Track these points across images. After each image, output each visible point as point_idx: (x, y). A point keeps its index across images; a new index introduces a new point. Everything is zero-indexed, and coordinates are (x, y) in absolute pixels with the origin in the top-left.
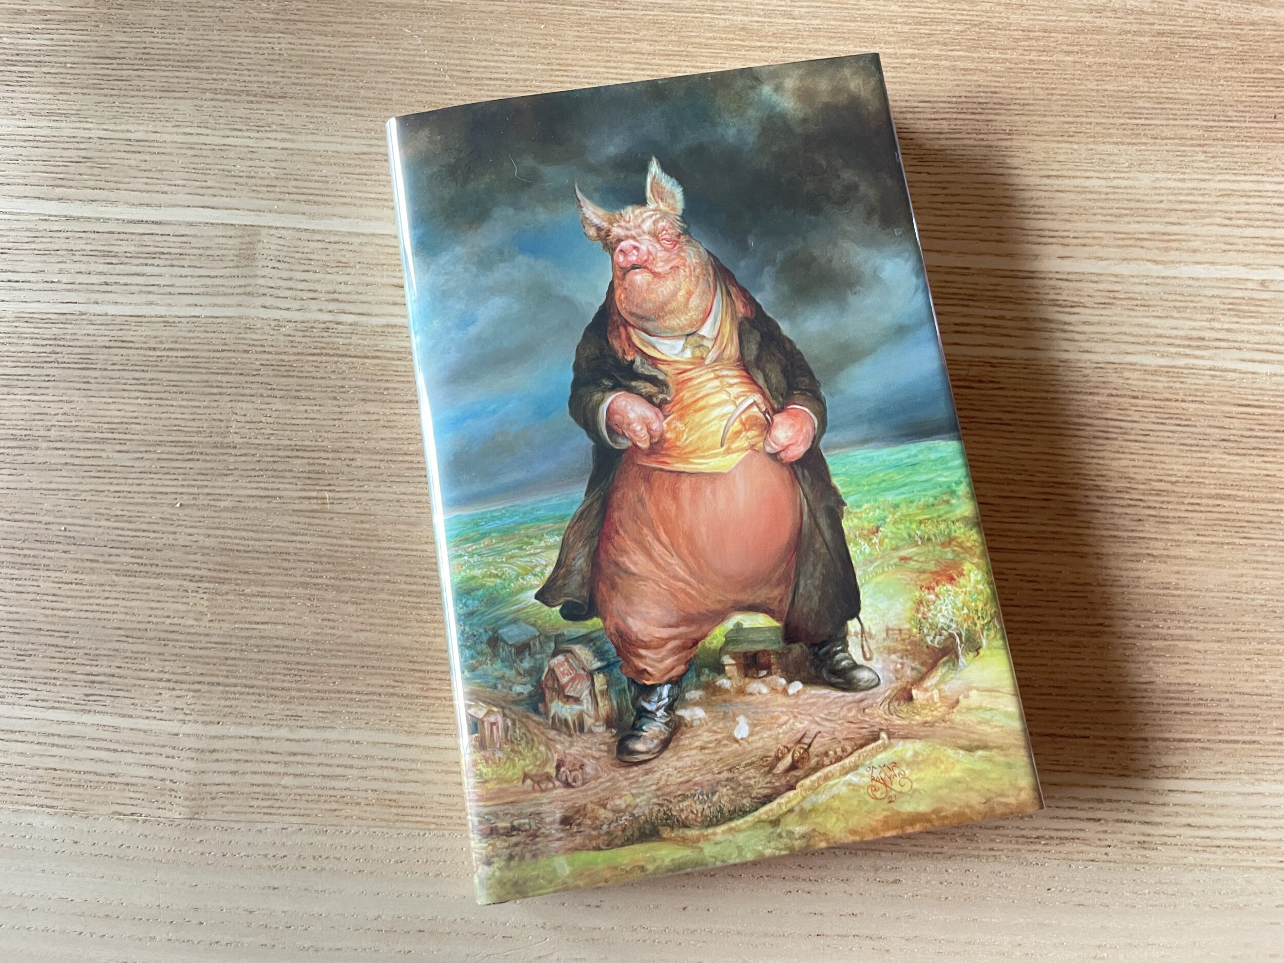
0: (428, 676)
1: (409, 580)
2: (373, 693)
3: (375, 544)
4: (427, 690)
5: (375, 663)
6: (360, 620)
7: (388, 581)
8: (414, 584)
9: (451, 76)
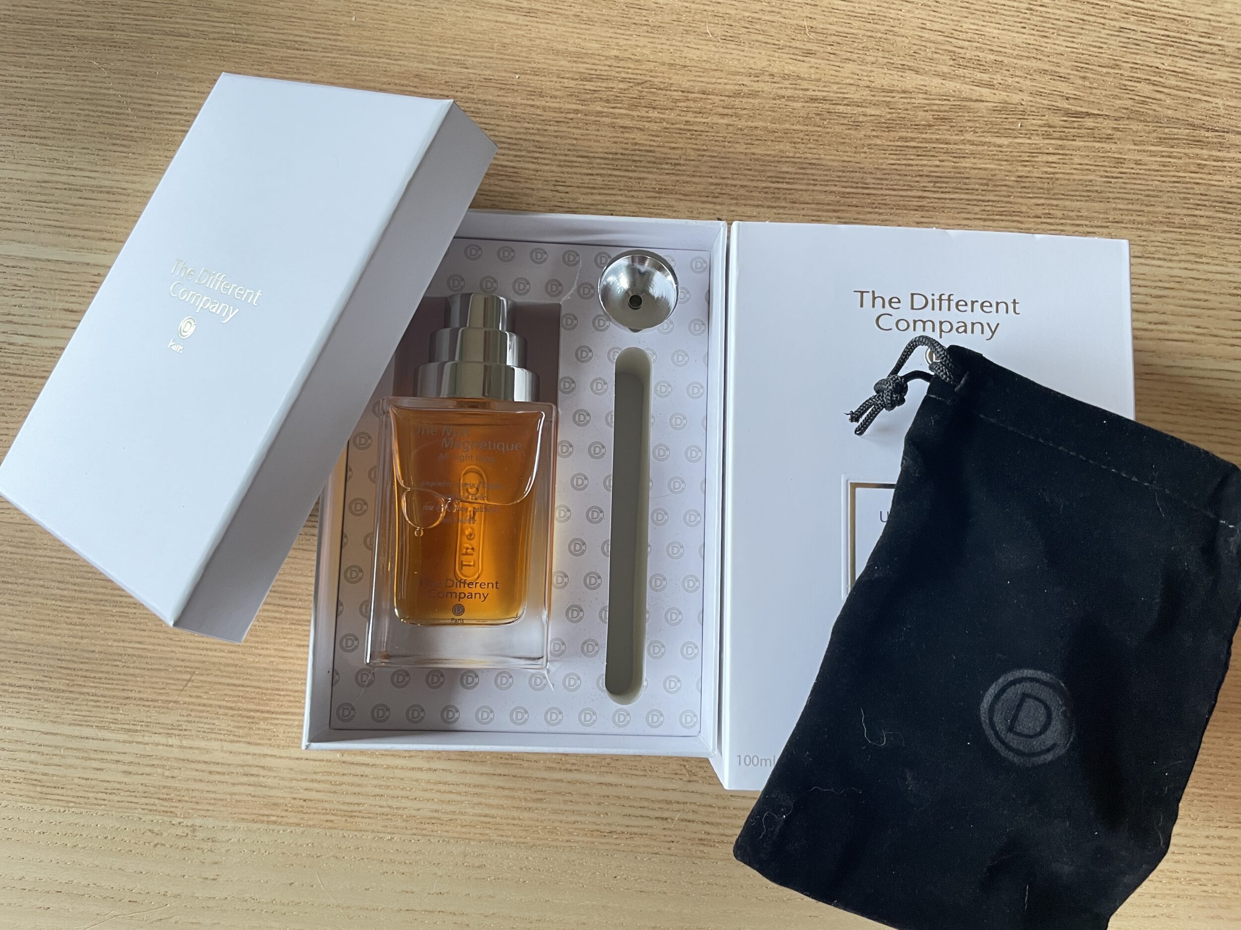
0: (74, 673)
1: (61, 586)
2: (25, 686)
3: (33, 552)
4: (73, 685)
5: (27, 659)
6: (16, 619)
7: (42, 586)
8: (65, 589)
9: (133, 109)
